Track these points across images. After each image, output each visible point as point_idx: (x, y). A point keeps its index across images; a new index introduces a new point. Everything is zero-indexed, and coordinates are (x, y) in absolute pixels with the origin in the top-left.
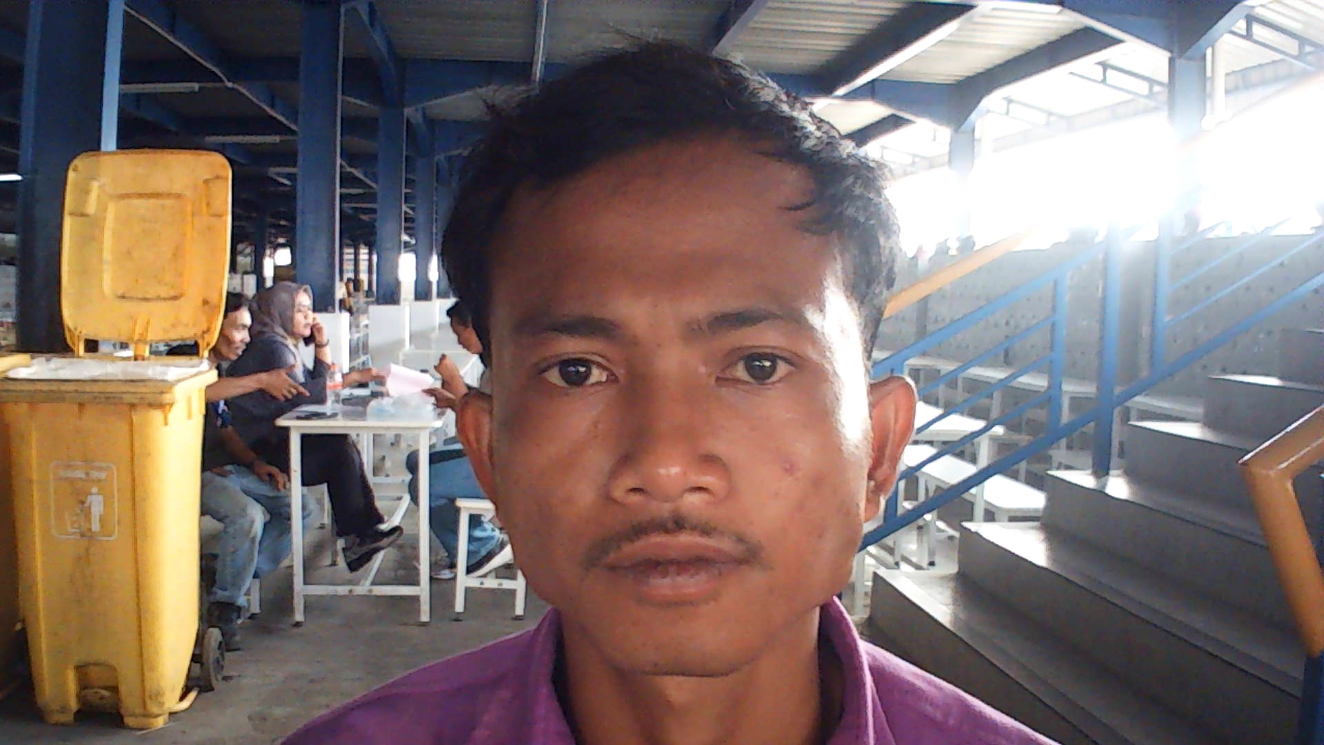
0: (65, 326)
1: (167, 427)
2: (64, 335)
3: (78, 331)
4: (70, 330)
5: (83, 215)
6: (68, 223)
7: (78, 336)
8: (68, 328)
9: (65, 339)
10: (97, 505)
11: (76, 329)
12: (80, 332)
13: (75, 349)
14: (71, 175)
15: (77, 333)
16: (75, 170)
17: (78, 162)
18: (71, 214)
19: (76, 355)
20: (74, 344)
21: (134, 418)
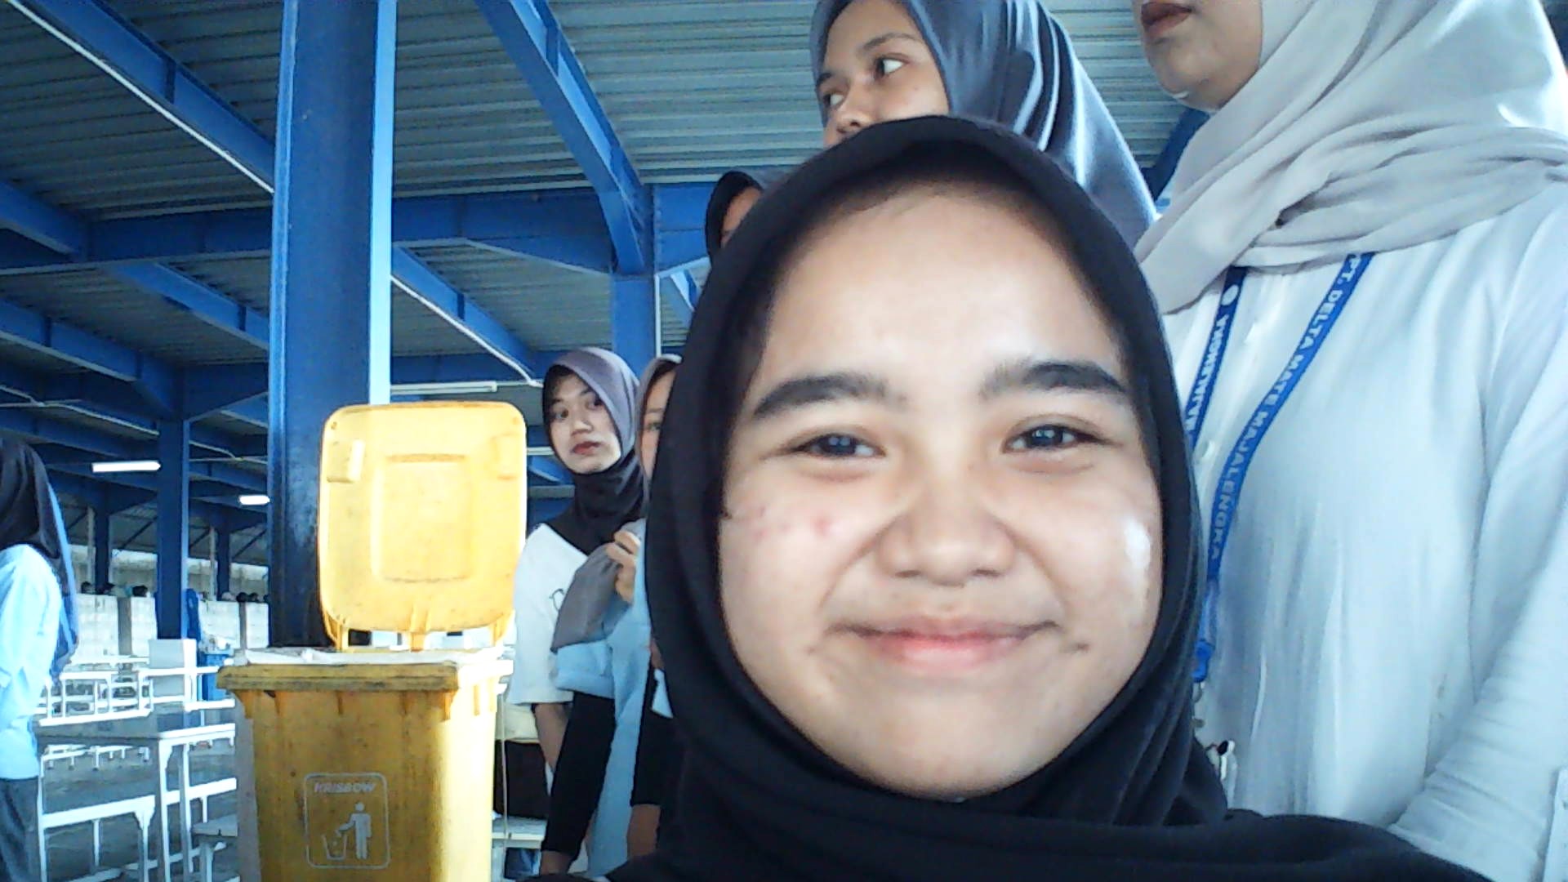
0: (325, 614)
1: (447, 723)
2: (323, 625)
3: (342, 618)
5: (345, 481)
6: (326, 489)
7: (341, 627)
8: (330, 617)
9: (325, 630)
10: (361, 824)
11: (338, 617)
12: (344, 622)
13: (337, 641)
14: (329, 435)
15: (340, 622)
16: (333, 428)
17: (337, 417)
18: (329, 481)
19: (338, 647)
20: (335, 635)
21: (409, 709)
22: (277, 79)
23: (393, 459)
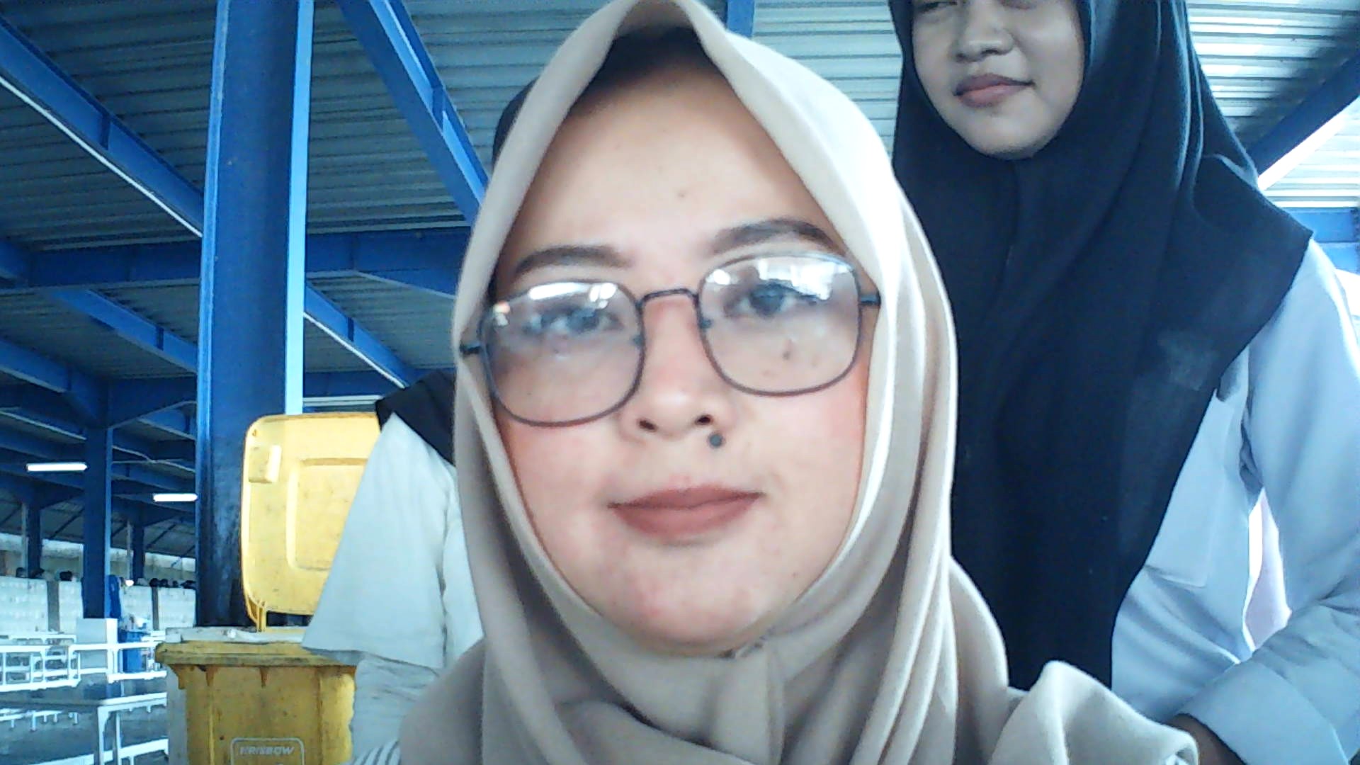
0: (246, 597)
2: (245, 606)
3: (261, 601)
4: (251, 602)
5: (264, 481)
6: (247, 488)
7: (261, 610)
8: (249, 599)
9: (247, 613)
11: (258, 602)
12: (263, 605)
13: (257, 621)
14: (251, 441)
15: (259, 605)
16: (253, 434)
17: (257, 426)
18: (251, 481)
19: (258, 627)
20: (256, 618)
21: (321, 682)
22: (206, 130)
23: (306, 462)
